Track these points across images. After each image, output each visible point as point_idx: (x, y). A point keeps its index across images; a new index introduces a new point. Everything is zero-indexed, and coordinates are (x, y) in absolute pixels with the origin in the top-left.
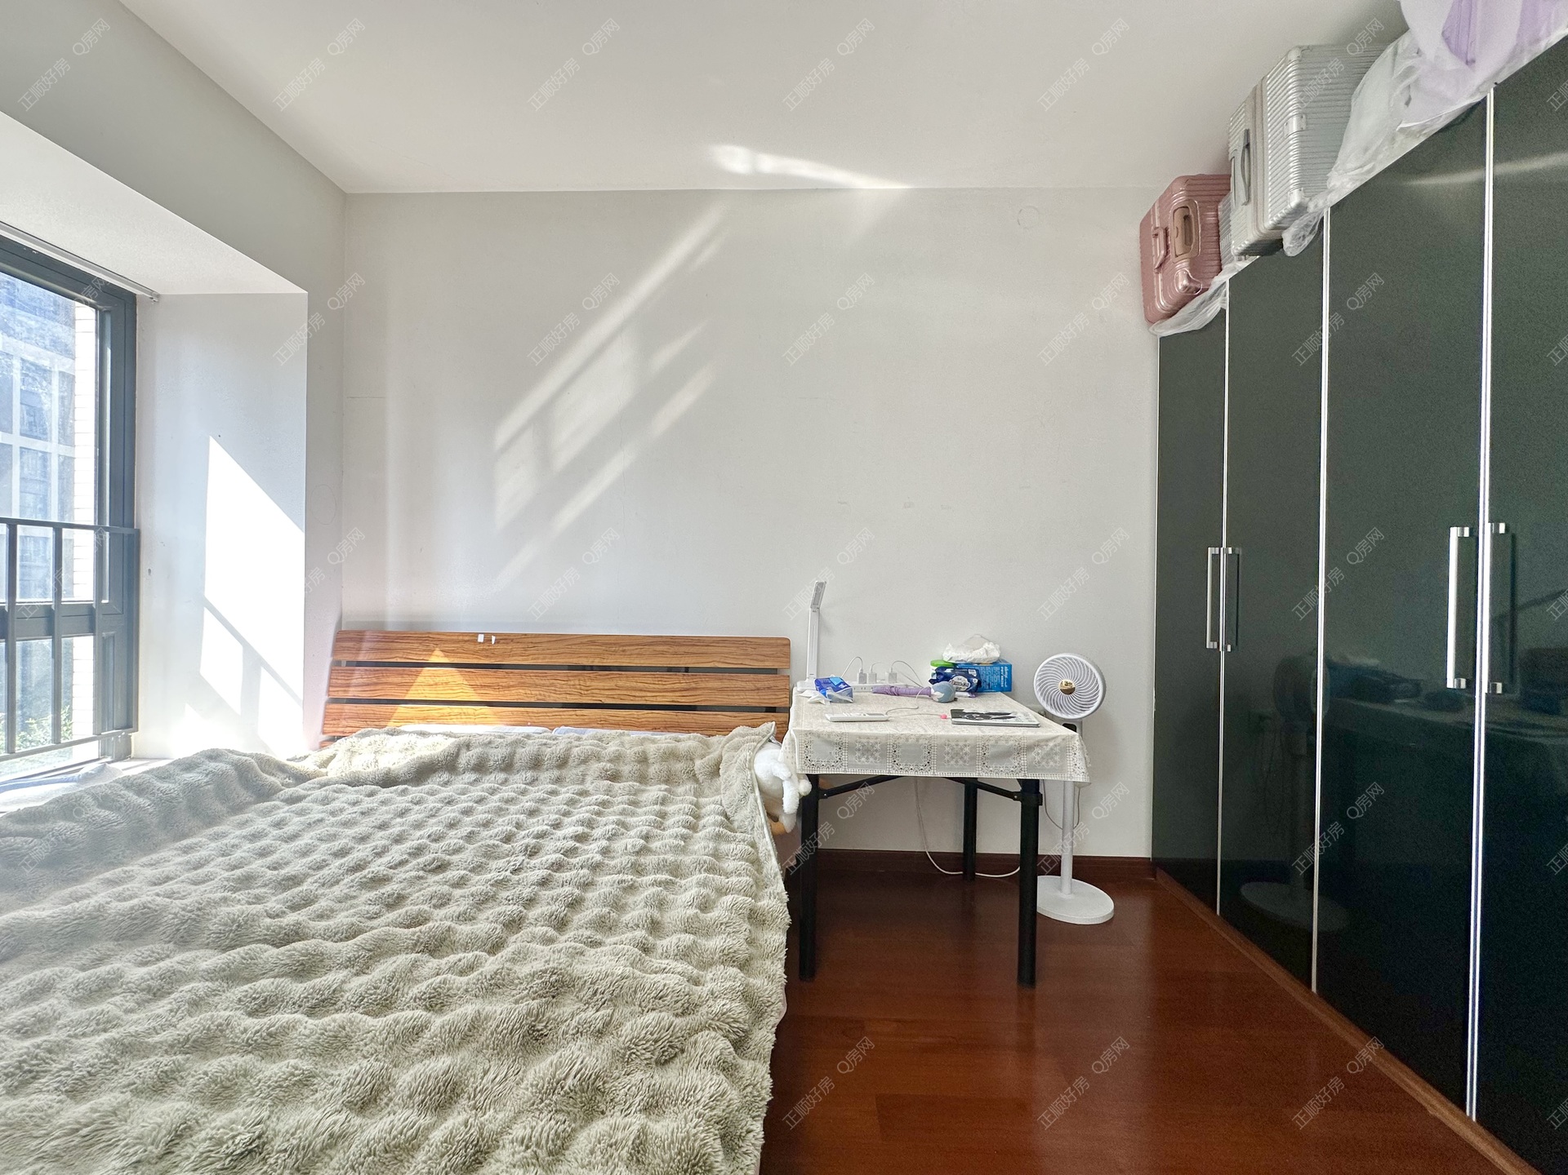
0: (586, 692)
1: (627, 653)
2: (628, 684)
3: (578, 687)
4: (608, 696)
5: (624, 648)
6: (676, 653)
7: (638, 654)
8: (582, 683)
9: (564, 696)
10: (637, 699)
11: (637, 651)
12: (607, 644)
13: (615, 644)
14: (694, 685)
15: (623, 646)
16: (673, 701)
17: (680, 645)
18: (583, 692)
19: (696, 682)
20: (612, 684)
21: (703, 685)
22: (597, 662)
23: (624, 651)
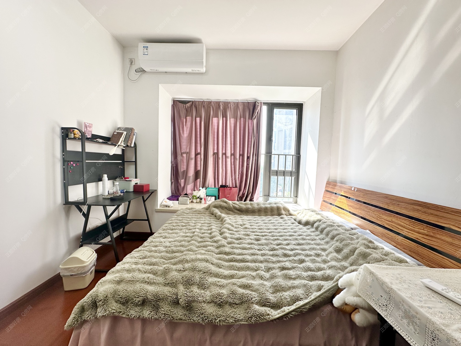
0: (379, 219)
1: (400, 206)
2: (396, 221)
3: (377, 216)
4: (387, 224)
5: (399, 203)
6: (425, 213)
7: (405, 208)
8: (379, 214)
9: (372, 218)
10: (399, 230)
11: (404, 206)
12: (392, 199)
13: (395, 200)
14: (432, 234)
15: (399, 202)
16: (417, 239)
17: (429, 208)
18: (378, 218)
19: (434, 233)
20: (389, 219)
21: (438, 236)
22: (386, 207)
23: (398, 204)
